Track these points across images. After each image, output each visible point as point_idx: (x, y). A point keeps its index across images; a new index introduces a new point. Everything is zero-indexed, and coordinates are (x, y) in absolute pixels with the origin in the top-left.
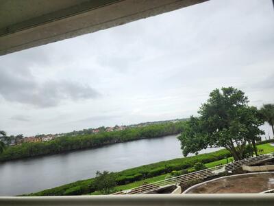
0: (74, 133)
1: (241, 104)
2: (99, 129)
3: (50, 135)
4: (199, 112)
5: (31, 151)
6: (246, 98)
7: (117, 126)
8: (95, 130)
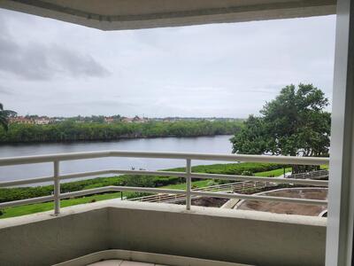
0: (79, 118)
1: (318, 107)
2: (112, 117)
3: (46, 118)
4: (260, 112)
5: (24, 135)
6: (326, 100)
7: (137, 117)
8: (107, 118)
